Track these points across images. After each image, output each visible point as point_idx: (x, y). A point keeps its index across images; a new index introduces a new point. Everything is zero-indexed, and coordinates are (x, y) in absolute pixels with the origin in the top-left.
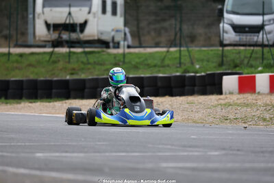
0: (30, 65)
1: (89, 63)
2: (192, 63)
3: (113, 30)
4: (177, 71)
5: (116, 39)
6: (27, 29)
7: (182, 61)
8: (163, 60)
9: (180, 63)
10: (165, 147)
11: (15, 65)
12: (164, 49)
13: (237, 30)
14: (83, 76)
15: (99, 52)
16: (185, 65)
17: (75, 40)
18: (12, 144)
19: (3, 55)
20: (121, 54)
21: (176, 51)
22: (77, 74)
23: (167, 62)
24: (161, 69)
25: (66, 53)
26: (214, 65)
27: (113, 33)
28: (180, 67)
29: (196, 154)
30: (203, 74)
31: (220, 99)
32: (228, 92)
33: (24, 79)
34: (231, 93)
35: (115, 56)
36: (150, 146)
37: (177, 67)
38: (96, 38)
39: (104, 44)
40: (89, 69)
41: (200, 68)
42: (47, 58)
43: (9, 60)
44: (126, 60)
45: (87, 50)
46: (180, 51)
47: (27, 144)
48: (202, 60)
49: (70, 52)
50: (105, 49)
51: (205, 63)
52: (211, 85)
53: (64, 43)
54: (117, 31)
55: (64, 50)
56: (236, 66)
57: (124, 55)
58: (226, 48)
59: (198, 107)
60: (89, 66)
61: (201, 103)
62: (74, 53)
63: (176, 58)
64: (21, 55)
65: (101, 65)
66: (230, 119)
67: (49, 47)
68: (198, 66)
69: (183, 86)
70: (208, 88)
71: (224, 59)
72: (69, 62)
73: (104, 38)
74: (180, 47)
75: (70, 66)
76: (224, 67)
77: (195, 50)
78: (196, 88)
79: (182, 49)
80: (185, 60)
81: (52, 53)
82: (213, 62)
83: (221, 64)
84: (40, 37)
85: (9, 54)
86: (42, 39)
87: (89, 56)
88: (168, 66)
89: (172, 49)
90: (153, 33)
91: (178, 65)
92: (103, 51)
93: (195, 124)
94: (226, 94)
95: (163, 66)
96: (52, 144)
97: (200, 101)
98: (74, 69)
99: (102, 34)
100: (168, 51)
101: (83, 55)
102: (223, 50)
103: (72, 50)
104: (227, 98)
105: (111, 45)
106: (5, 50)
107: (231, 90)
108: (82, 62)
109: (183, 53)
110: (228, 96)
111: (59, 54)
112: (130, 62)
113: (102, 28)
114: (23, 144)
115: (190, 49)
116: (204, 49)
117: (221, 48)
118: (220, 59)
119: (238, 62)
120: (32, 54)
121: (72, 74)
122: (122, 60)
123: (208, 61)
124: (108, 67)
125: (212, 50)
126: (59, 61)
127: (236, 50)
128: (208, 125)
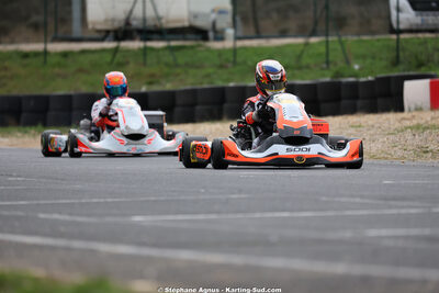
0: (81, 70)
1: (177, 65)
2: (348, 62)
3: (213, 11)
4: (323, 76)
5: (219, 25)
6: (70, 12)
7: (331, 58)
8: (299, 57)
9: (328, 63)
10: (352, 200)
11: (57, 70)
12: (300, 40)
13: (418, 6)
14: (169, 86)
15: (192, 47)
16: (335, 64)
17: (152, 28)
18: (83, 201)
19: (36, 54)
20: (229, 50)
21: (320, 43)
22: (158, 83)
23: (306, 61)
24: (296, 72)
25: (139, 49)
26: (384, 63)
27: (213, 16)
28: (328, 67)
29: (413, 211)
30: (370, 78)
31: (403, 119)
32: (413, 107)
33: (72, 92)
34: (419, 109)
35: (220, 53)
36: (324, 199)
37: (322, 69)
38: (186, 24)
39: (200, 33)
40: (178, 75)
41: (361, 69)
42: (108, 58)
43: (45, 62)
44: (239, 59)
45: (173, 43)
46: (327, 42)
47: (109, 200)
48: (364, 57)
49: (145, 49)
50: (202, 43)
51: (369, 61)
52: (385, 97)
53: (135, 34)
54: (221, 12)
55: (136, 45)
56: (420, 65)
57: (235, 51)
58: (402, 36)
59: (372, 132)
60: (178, 70)
61: (373, 126)
62: (152, 49)
63: (320, 54)
64: (65, 55)
65: (197, 67)
66: (431, 151)
67: (110, 41)
68: (356, 67)
69: (338, 99)
70: (380, 101)
71: (401, 54)
72: (145, 64)
73: (200, 23)
74: (327, 35)
75: (147, 71)
76: (401, 67)
77: (350, 39)
78: (359, 103)
79: (330, 39)
80: (336, 56)
81: (116, 50)
82: (381, 59)
83: (396, 62)
84: (94, 23)
85: (46, 53)
86: (99, 27)
87: (176, 53)
88: (308, 67)
89: (314, 40)
90: (275, 16)
91: (325, 66)
92: (199, 46)
93: (375, 162)
94: (410, 111)
95: (300, 68)
96: (153, 198)
97: (370, 123)
98: (152, 75)
99: (196, 16)
100: (307, 44)
101: (167, 52)
102: (398, 39)
103: (150, 44)
104: (414, 117)
105: (211, 35)
106: (38, 47)
107: (419, 104)
108: (167, 65)
109: (331, 46)
110: (414, 113)
111: (128, 51)
112: (245, 63)
113: (195, 8)
114: (102, 200)
115: (343, 38)
116: (365, 38)
117: (394, 37)
118: (395, 54)
119: (423, 58)
120: (83, 52)
121: (150, 83)
122: (232, 59)
123: (374, 58)
124: (210, 70)
125: (378, 40)
126: (128, 63)
127: (418, 38)
128: (397, 162)
